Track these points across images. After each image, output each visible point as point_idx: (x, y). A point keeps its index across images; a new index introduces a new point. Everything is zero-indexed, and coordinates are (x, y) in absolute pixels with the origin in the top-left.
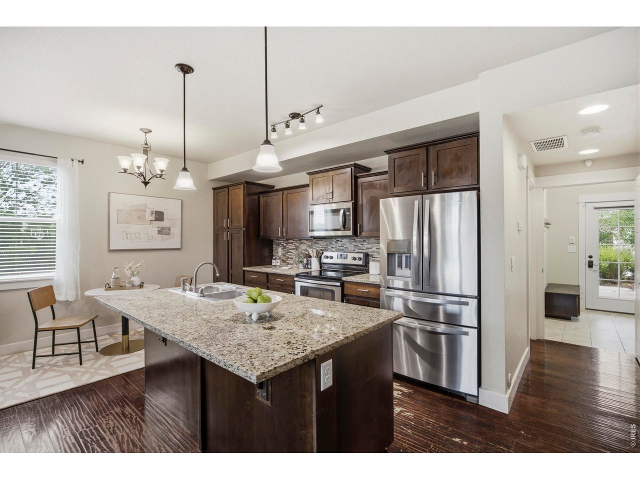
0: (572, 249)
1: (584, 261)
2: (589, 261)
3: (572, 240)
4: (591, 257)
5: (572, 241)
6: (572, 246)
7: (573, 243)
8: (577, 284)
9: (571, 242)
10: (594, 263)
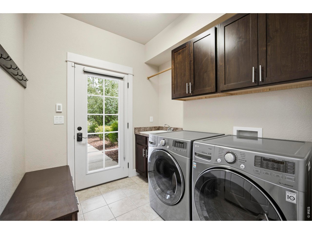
0: (59, 119)
1: (73, 133)
2: (78, 134)
3: (59, 107)
4: (80, 129)
5: (59, 109)
6: (59, 116)
7: (61, 112)
8: (65, 165)
9: (57, 111)
10: (83, 136)
